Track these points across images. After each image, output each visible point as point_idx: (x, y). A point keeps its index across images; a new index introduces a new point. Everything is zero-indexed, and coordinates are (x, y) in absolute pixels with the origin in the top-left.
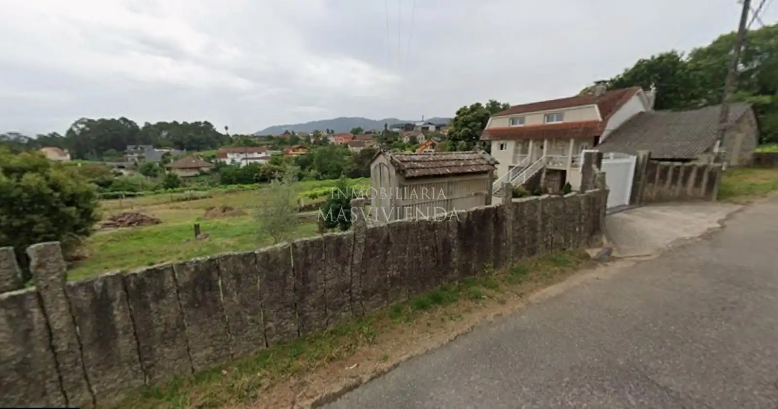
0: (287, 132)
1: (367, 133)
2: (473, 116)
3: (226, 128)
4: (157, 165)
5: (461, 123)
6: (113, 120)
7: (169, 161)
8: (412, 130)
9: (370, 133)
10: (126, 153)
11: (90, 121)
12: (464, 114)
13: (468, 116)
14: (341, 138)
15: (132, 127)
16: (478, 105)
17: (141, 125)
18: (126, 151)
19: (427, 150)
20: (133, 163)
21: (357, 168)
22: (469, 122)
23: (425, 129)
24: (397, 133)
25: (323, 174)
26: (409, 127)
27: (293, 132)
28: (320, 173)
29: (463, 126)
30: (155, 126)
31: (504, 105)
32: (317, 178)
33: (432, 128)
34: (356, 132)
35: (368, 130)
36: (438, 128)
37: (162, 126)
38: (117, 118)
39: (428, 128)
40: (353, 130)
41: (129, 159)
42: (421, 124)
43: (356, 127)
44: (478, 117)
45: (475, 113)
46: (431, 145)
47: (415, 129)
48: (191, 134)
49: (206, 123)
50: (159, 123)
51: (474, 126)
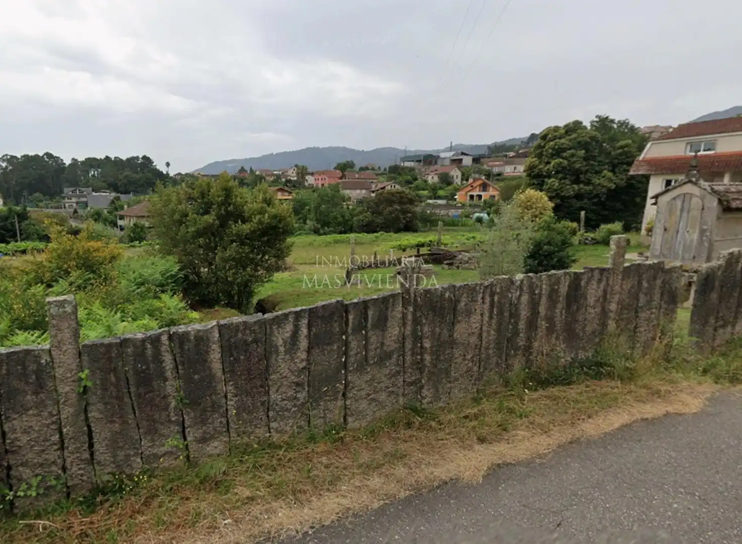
0: (242, 170)
1: (362, 169)
2: (570, 140)
3: (168, 164)
4: (105, 211)
5: (550, 151)
6: (37, 156)
7: (122, 208)
8: (436, 163)
9: (367, 168)
10: (64, 198)
11: (12, 157)
12: (555, 138)
13: (563, 141)
14: (323, 177)
15: (59, 165)
16: (577, 124)
17: (67, 162)
18: (63, 195)
19: (475, 193)
20: (72, 210)
21: (371, 219)
22: (564, 150)
23: (457, 162)
24: (412, 169)
25: (323, 226)
26: (429, 159)
27: (251, 170)
28: (319, 226)
29: (552, 156)
30: (82, 163)
31: (619, 122)
32: (316, 232)
33: (467, 161)
34: (345, 168)
35: (363, 165)
36: (476, 160)
37: (91, 163)
38: (41, 154)
39: (461, 160)
40: (339, 165)
41: (67, 205)
42: (449, 155)
43: (343, 160)
44: (579, 143)
45: (574, 136)
46: (480, 185)
47: (439, 162)
48: (127, 173)
49: (144, 157)
50: (88, 160)
51: (573, 155)
